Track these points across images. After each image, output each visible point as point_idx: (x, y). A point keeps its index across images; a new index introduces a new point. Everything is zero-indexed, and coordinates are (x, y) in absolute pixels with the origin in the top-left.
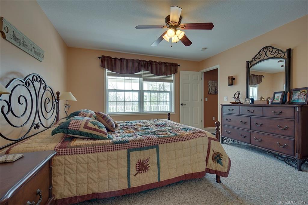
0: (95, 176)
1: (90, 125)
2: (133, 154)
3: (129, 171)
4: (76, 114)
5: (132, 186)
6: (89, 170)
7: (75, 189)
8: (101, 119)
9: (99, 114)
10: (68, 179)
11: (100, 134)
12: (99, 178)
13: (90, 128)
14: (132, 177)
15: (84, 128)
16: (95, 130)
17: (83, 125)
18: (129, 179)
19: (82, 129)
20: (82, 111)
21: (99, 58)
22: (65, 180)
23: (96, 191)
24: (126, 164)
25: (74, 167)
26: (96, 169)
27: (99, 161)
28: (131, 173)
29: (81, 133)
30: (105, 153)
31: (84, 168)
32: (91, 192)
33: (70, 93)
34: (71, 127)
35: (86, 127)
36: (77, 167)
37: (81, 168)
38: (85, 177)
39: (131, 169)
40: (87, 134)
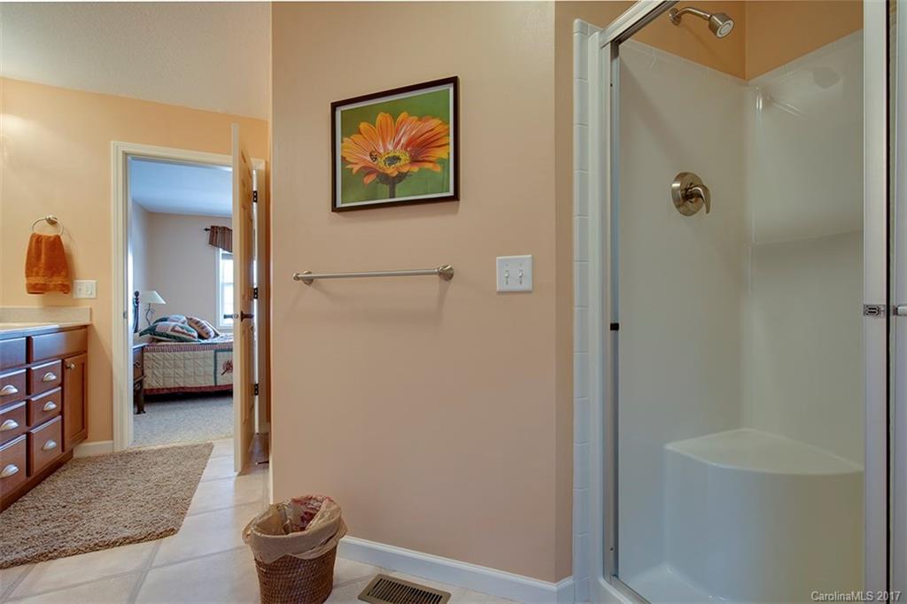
0: (181, 372)
1: (177, 328)
2: (219, 354)
3: (215, 370)
4: (165, 320)
5: (218, 384)
6: (176, 366)
7: (162, 381)
8: (193, 325)
9: (191, 319)
10: (156, 373)
11: (188, 337)
12: (185, 374)
13: (178, 332)
14: (218, 375)
15: (172, 330)
16: (183, 333)
17: (170, 328)
18: (215, 377)
19: (169, 332)
20: (172, 317)
21: (206, 230)
22: (154, 373)
23: (182, 385)
24: (213, 364)
25: (161, 363)
26: (182, 366)
27: (185, 359)
28: (218, 372)
29: (168, 336)
30: (191, 353)
31: (170, 364)
32: (177, 386)
33: (155, 292)
34: (157, 330)
35: (173, 330)
36: (164, 363)
37: (167, 364)
38: (172, 372)
39: (218, 368)
40: (174, 337)
